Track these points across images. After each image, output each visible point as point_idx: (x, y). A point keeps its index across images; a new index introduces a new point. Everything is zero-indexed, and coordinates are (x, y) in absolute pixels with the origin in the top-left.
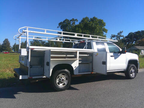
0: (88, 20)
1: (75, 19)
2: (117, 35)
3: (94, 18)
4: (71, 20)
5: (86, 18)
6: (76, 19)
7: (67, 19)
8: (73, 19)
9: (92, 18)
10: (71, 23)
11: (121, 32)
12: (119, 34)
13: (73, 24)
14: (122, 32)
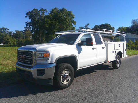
0: (57, 11)
1: (44, 9)
2: (84, 27)
3: (63, 9)
4: (40, 11)
5: (55, 9)
6: (46, 10)
7: (36, 9)
8: (42, 9)
9: (61, 9)
10: (41, 14)
11: (87, 25)
12: (85, 26)
13: (42, 14)
14: (89, 25)
